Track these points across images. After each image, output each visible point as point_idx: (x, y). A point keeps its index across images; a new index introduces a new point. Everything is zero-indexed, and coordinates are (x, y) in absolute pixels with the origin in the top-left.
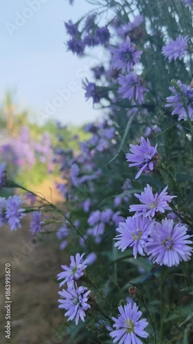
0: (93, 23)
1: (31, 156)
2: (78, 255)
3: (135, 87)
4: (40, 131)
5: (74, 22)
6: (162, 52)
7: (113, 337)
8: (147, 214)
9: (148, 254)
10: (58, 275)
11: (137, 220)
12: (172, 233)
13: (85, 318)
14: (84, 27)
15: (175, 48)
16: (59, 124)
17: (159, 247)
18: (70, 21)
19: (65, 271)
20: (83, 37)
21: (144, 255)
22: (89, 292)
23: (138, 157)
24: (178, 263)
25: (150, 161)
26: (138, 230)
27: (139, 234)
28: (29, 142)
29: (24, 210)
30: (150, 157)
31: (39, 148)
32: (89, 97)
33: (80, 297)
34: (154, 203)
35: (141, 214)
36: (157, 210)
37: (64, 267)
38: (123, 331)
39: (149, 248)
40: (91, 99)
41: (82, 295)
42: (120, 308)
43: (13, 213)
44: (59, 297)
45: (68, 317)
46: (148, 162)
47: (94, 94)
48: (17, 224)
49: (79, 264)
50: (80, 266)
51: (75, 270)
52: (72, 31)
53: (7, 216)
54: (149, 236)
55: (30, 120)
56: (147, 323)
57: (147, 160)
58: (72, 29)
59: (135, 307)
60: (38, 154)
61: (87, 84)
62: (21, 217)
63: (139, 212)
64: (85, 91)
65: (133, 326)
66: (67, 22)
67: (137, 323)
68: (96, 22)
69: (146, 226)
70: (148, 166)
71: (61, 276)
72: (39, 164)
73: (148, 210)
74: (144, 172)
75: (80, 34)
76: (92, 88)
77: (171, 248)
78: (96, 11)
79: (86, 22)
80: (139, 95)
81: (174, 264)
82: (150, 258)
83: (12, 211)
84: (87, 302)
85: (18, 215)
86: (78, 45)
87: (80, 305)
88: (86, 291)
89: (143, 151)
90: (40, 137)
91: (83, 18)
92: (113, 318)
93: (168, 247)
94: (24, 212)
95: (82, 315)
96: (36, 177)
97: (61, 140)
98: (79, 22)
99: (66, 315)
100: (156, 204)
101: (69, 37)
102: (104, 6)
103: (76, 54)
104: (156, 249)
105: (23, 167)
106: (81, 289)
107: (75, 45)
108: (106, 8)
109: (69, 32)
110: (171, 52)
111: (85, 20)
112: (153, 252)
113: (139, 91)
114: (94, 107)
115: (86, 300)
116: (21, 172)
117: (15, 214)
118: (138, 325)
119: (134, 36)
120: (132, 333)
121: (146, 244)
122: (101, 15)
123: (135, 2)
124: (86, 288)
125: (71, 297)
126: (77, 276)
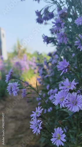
0: (47, 11)
1: (27, 66)
2: (39, 107)
3: (63, 37)
4: (31, 56)
5: (39, 11)
6: (75, 22)
7: (52, 141)
8: (66, 90)
9: (66, 107)
10: (31, 115)
11: (62, 93)
12: (76, 98)
13: (40, 132)
14: (43, 12)
15: (80, 20)
16: (38, 53)
17: (71, 104)
18: (37, 11)
19: (34, 113)
20: (43, 17)
21: (65, 107)
22: (42, 122)
23: (62, 67)
24: (78, 110)
25: (66, 68)
26: (62, 97)
27: (63, 98)
28: (26, 61)
29: (19, 88)
30: (66, 67)
31: (31, 63)
32: (45, 42)
33: (38, 124)
34: (69, 86)
35: (64, 90)
36: (70, 89)
37: (33, 112)
38: (56, 139)
39: (66, 104)
40: (46, 43)
41: (39, 123)
42: (55, 129)
43: (14, 89)
44: (30, 124)
45: (33, 132)
46: (66, 69)
47: (47, 40)
48: (16, 94)
49: (39, 111)
50: (39, 112)
51: (37, 113)
52: (38, 14)
53: (12, 90)
54: (67, 100)
55: (28, 51)
56: (65, 136)
57: (65, 68)
58: (38, 13)
59: (61, 129)
60: (30, 66)
61: (44, 37)
62: (18, 91)
63: (63, 89)
64: (43, 40)
65: (60, 137)
66: (36, 11)
67: (61, 136)
68: (48, 10)
69: (66, 95)
70: (65, 70)
71: (32, 115)
72: (31, 70)
73: (66, 89)
74: (64, 73)
75: (42, 16)
76: (46, 38)
77: (76, 104)
78: (48, 6)
79: (44, 10)
80: (65, 41)
81: (77, 111)
82: (67, 109)
83: (14, 88)
84: (41, 126)
85: (16, 90)
86: (40, 20)
87: (38, 127)
88: (40, 122)
89: (63, 64)
90: (31, 59)
91: (43, 9)
92: (52, 133)
93: (74, 104)
94: (19, 89)
95: (39, 131)
96: (30, 75)
97: (38, 60)
98: (41, 11)
99: (33, 131)
100: (70, 86)
101: (37, 17)
102: (52, 3)
103: (40, 24)
104: (70, 105)
105: (24, 71)
106: (39, 121)
107: (39, 20)
108: (52, 4)
109: (37, 15)
110: (78, 22)
111: (44, 9)
112: (68, 106)
113: (65, 39)
114: (47, 46)
115: (40, 125)
116: (23, 73)
117: (15, 90)
118: (62, 136)
119: (63, 16)
120: (59, 139)
121: (65, 103)
122: (51, 7)
123: (65, 1)
124: (41, 121)
125: (35, 124)
126: (38, 115)
